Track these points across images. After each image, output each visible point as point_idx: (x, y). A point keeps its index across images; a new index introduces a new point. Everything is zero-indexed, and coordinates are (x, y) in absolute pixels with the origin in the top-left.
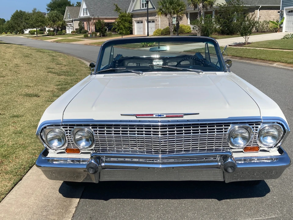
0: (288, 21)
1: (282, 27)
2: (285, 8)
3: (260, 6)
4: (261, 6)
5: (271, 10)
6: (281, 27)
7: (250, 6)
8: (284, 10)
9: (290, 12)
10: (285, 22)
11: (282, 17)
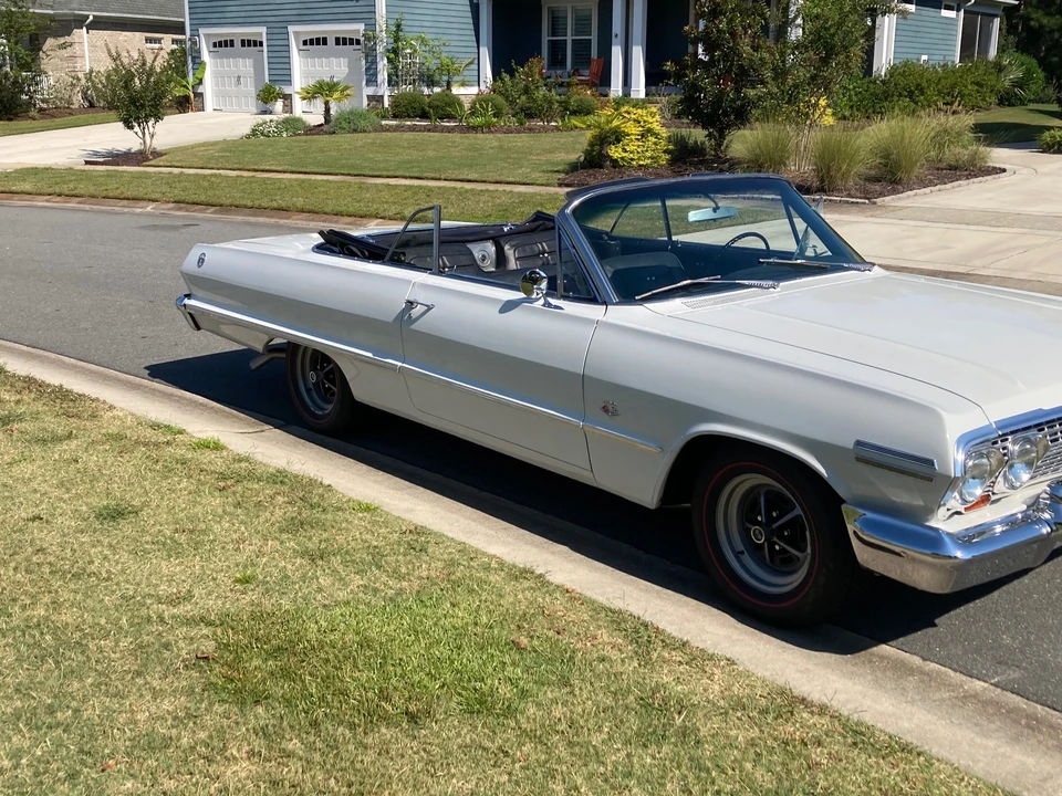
0: (218, 76)
1: (201, 94)
2: (202, 31)
3: (88, 17)
4: (91, 18)
5: (124, 33)
6: (200, 96)
7: (51, 12)
8: (198, 36)
9: (220, 46)
10: (208, 77)
11: (197, 61)
